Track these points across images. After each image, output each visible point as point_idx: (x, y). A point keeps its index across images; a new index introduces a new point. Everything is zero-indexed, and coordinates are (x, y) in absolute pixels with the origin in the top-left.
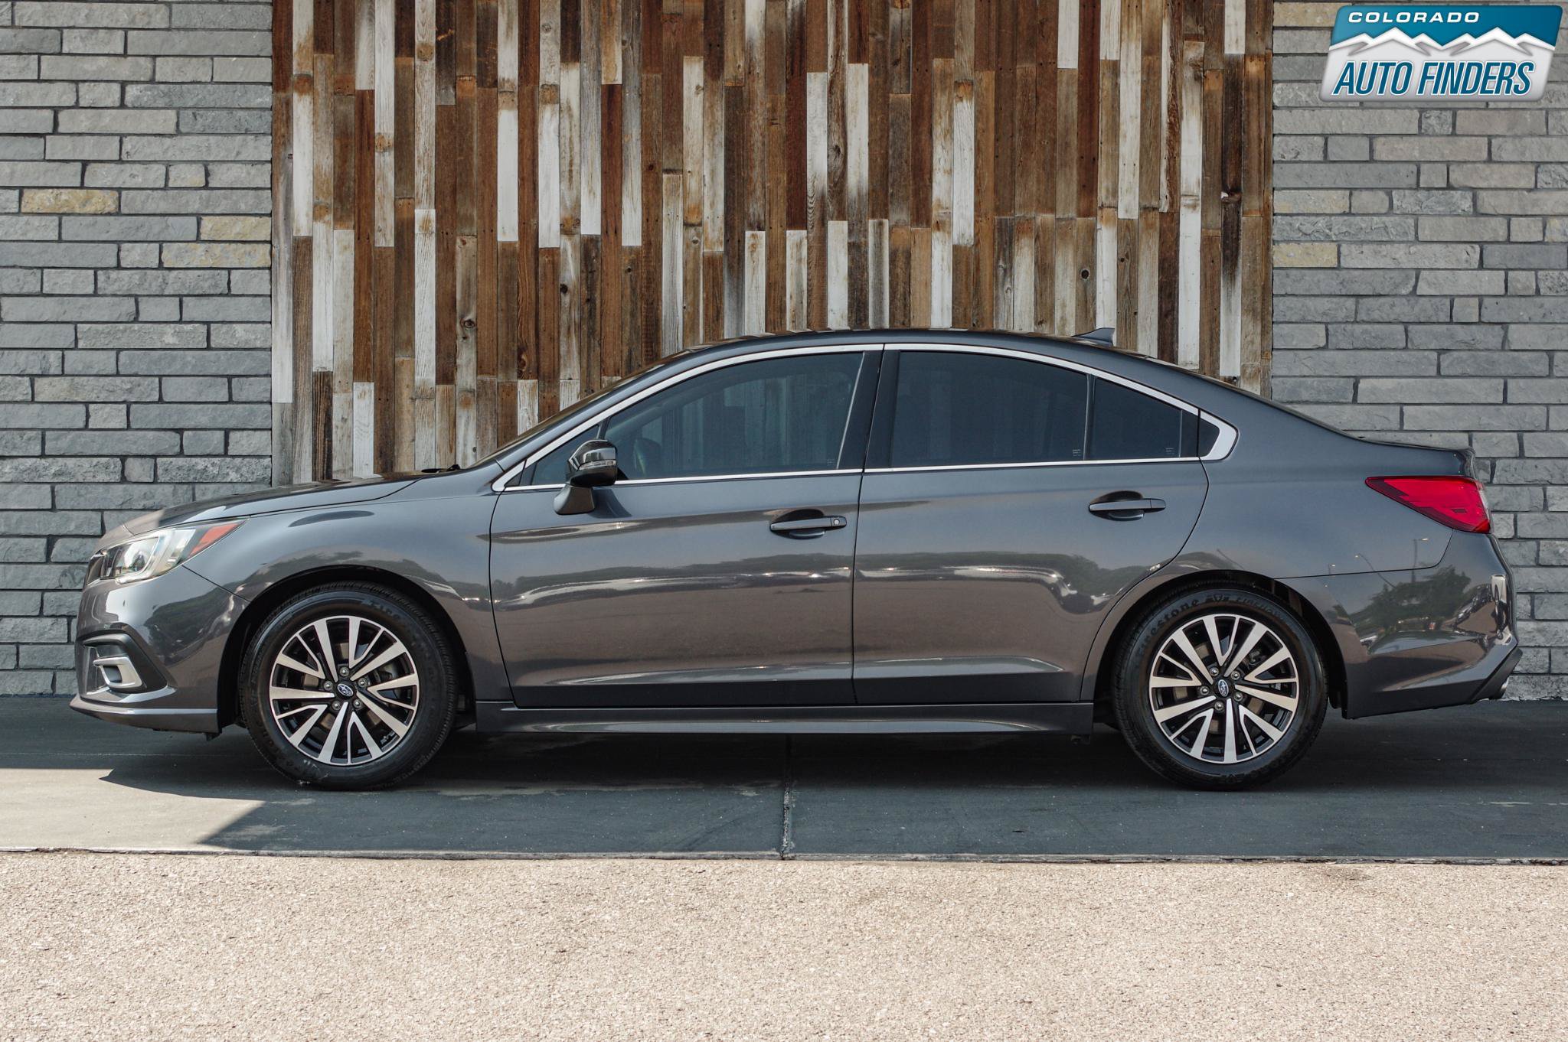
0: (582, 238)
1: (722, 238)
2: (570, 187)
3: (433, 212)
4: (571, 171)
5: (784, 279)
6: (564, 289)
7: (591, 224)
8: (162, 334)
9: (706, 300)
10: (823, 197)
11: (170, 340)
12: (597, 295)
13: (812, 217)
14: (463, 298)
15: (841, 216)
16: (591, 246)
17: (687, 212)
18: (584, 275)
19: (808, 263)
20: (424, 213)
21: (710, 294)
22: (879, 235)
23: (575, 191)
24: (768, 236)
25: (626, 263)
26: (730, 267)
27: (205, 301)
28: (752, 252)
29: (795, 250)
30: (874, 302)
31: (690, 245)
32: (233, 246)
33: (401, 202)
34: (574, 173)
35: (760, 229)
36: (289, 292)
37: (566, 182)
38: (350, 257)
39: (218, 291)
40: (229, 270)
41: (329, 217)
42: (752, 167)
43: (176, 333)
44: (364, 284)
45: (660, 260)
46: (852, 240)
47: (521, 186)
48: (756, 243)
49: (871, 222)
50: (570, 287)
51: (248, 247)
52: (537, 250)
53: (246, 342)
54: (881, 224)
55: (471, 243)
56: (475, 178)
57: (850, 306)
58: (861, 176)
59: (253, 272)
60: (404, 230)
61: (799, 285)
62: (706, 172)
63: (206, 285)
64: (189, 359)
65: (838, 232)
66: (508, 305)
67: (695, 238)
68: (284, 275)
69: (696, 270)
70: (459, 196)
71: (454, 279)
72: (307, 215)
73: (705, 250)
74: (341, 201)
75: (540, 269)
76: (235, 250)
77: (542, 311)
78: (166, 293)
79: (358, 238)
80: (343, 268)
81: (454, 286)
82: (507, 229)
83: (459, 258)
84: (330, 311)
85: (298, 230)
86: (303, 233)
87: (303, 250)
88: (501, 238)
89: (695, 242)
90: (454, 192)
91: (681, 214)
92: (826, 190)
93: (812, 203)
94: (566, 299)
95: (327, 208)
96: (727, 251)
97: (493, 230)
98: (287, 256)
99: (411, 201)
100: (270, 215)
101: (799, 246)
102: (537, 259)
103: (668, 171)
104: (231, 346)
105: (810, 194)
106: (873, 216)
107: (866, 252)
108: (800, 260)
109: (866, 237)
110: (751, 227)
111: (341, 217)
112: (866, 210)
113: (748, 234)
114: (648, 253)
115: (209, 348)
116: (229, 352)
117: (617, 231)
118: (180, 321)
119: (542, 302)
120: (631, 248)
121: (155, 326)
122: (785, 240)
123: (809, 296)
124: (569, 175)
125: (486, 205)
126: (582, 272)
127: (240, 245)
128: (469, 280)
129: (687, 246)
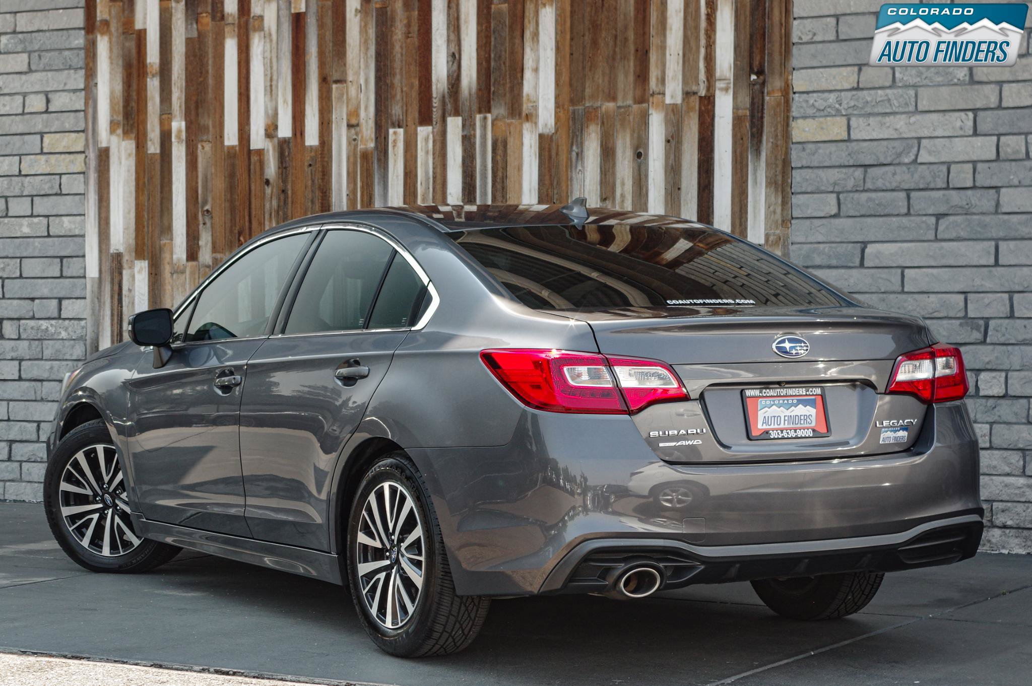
0: (279, 140)
1: (373, 136)
2: (271, 100)
3: (183, 124)
4: (271, 86)
5: (416, 168)
6: (267, 182)
7: (285, 130)
8: (21, 225)
9: (362, 187)
10: (444, 97)
11: (26, 230)
12: (289, 187)
13: (436, 114)
14: (203, 192)
15: (457, 113)
16: (285, 146)
17: (349, 115)
18: (280, 171)
19: (434, 154)
20: (178, 125)
21: (365, 184)
22: (484, 127)
23: (274, 103)
24: (406, 133)
25: (307, 159)
26: (379, 160)
27: (45, 199)
28: (394, 146)
29: (424, 144)
30: (481, 185)
31: (353, 142)
32: (63, 156)
33: (164, 117)
34: (274, 87)
35: (399, 127)
36: (95, 191)
37: (268, 96)
38: (132, 162)
39: (54, 192)
40: (61, 175)
41: (120, 131)
42: (394, 75)
43: (30, 225)
44: (141, 183)
45: (331, 156)
46: (465, 133)
47: (240, 100)
48: (396, 136)
49: (478, 117)
50: (271, 181)
51: (72, 157)
52: (249, 151)
53: (70, 230)
54: (485, 118)
55: (208, 147)
56: (210, 95)
57: (464, 189)
58: (471, 78)
59: (74, 176)
60: (166, 138)
61: (427, 173)
62: (362, 82)
63: (46, 187)
64: (37, 244)
65: (454, 125)
66: (231, 197)
67: (355, 137)
68: (93, 177)
69: (355, 164)
70: (200, 110)
71: (197, 177)
72: (106, 130)
73: (361, 147)
74: (127, 119)
75: (252, 167)
76: (64, 159)
77: (253, 200)
78: (24, 194)
79: (137, 147)
80: (129, 171)
81: (197, 183)
82: (231, 138)
83: (200, 159)
84: (121, 205)
85: (101, 143)
86: (104, 144)
87: (104, 156)
88: (227, 143)
89: (355, 140)
90: (197, 108)
91: (345, 117)
92: (446, 90)
93: (436, 103)
94: (268, 190)
95: (118, 124)
96: (376, 147)
97: (222, 137)
98: (94, 162)
99: (169, 116)
100: (83, 131)
101: (427, 140)
102: (249, 159)
103: (336, 82)
104: (61, 234)
105: (434, 95)
106: (480, 112)
107: (475, 143)
108: (427, 152)
109: (474, 130)
110: (393, 126)
111: (127, 131)
112: (475, 107)
113: (391, 131)
114: (323, 150)
115: (49, 236)
116: (61, 239)
117: (302, 134)
118: (32, 216)
119: (253, 193)
120: (311, 146)
121: (18, 219)
122: (416, 134)
123: (434, 182)
124: (271, 89)
125: (217, 116)
126: (279, 168)
127: (67, 155)
128: (206, 178)
129: (349, 143)
